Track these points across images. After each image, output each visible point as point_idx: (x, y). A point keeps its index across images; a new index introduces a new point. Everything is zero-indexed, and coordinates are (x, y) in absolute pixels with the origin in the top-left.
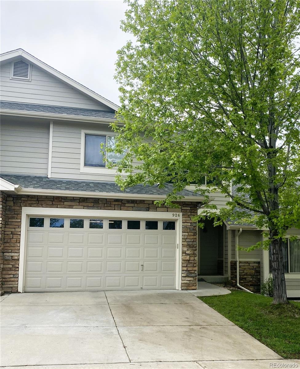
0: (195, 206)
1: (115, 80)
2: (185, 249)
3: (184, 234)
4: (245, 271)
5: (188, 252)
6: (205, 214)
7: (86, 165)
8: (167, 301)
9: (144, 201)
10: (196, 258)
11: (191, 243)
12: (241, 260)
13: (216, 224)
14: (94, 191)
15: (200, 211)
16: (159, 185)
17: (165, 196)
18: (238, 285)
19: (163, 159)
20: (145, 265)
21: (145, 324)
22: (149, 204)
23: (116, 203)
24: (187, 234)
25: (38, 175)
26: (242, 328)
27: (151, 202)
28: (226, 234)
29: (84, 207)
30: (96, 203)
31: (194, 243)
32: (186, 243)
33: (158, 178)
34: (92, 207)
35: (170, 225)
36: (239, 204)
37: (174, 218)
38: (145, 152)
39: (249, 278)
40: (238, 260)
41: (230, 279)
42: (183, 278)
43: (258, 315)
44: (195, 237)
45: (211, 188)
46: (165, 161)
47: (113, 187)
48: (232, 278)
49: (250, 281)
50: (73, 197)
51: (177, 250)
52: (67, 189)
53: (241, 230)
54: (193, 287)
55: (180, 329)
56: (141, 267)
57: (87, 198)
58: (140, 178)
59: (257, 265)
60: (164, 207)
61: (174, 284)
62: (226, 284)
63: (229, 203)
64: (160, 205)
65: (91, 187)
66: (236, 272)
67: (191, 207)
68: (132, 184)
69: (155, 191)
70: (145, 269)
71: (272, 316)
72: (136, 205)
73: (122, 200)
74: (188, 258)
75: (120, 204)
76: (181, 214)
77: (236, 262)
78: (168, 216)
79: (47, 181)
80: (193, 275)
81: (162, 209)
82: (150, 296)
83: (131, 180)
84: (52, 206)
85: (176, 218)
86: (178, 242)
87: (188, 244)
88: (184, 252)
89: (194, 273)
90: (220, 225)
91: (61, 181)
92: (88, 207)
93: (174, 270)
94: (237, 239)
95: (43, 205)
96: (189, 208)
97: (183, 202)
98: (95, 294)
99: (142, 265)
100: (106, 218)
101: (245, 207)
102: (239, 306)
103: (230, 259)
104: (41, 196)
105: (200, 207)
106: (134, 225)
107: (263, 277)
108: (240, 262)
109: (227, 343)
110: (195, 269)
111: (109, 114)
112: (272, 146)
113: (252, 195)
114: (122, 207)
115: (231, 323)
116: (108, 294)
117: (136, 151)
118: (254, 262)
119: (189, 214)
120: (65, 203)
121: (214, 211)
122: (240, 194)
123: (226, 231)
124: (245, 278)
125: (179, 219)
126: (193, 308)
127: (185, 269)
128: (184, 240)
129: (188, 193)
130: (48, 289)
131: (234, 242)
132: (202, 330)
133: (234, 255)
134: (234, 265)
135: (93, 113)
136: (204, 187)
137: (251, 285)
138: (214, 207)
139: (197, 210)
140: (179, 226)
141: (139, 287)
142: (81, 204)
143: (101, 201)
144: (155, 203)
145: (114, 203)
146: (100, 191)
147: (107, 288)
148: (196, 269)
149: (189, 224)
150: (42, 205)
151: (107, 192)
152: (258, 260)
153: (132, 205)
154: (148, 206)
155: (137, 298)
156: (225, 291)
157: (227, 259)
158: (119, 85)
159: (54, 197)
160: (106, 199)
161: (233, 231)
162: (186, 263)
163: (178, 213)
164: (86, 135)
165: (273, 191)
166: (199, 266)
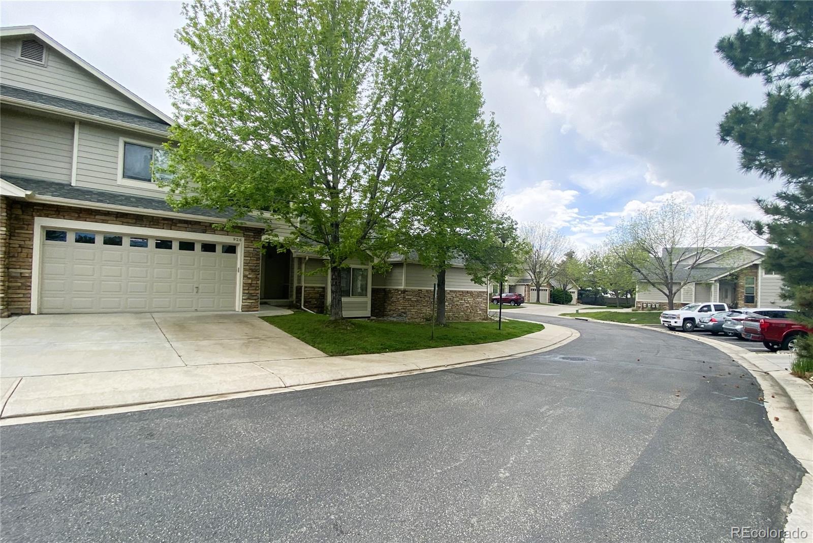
0: (259, 232)
1: (167, 94)
2: (247, 273)
3: (247, 258)
4: (310, 295)
5: (249, 276)
6: (268, 241)
7: (124, 176)
8: (226, 321)
9: (200, 222)
10: (259, 282)
11: (253, 268)
12: (307, 285)
13: (279, 250)
14: (137, 207)
15: (264, 237)
16: (218, 208)
17: (224, 220)
18: (302, 307)
19: (223, 187)
20: (200, 287)
21: (201, 339)
22: (206, 226)
23: (166, 222)
24: (249, 258)
25: (56, 181)
26: (298, 338)
27: (208, 225)
28: (293, 261)
29: (123, 223)
30: (138, 220)
31: (258, 268)
32: (247, 267)
33: (217, 203)
34: (135, 224)
35: (230, 249)
36: (302, 234)
37: (235, 242)
38: (204, 178)
39: (314, 301)
40: (303, 284)
41: (294, 302)
42: (244, 301)
43: (316, 329)
44: (258, 262)
45: (276, 217)
46: (226, 189)
47: (161, 204)
48: (297, 302)
49: (315, 304)
50: (109, 211)
51: (238, 274)
52: (99, 201)
53: (307, 258)
54: (255, 309)
55: (239, 342)
56: (195, 290)
57: (127, 214)
58: (196, 200)
59: (321, 289)
60: (223, 230)
61: (234, 306)
62: (290, 307)
63: (292, 233)
64: (219, 229)
65: (132, 202)
66: (301, 296)
67: (254, 233)
68: (186, 206)
69: (213, 213)
70: (200, 291)
71: (328, 329)
72: (190, 226)
73: (173, 219)
74: (250, 281)
75: (171, 223)
76: (243, 239)
77: (301, 287)
78: (229, 240)
79: (70, 189)
80: (255, 298)
81: (222, 232)
82: (208, 317)
83: (187, 202)
84: (78, 218)
85: (238, 242)
86: (238, 266)
87: (250, 268)
88: (245, 276)
89: (256, 296)
90: (283, 252)
91: (91, 192)
92: (128, 224)
93: (234, 292)
94: (303, 266)
95: (66, 217)
96: (252, 234)
97: (245, 227)
98: (137, 315)
99: (197, 287)
100: (152, 237)
101: (308, 238)
102: (299, 323)
103: (295, 284)
104: (64, 206)
105: (264, 234)
106: (187, 246)
107: (326, 300)
108: (305, 287)
109: (283, 349)
110: (257, 292)
111: (157, 125)
112: (335, 188)
113: (313, 228)
114: (173, 227)
115: (290, 335)
116: (155, 315)
117: (193, 175)
118: (320, 288)
119: (253, 239)
120: (97, 217)
121: (276, 239)
122: (304, 225)
123: (293, 259)
124: (310, 302)
125: (241, 244)
126: (252, 325)
127: (247, 292)
128: (246, 264)
129: (251, 219)
130: (73, 311)
131: (300, 268)
132: (262, 341)
133: (299, 280)
134: (299, 289)
135: (136, 120)
136: (267, 215)
137: (315, 307)
138: (276, 236)
139: (261, 236)
140: (240, 251)
141: (193, 309)
142: (118, 219)
143: (145, 218)
144: (213, 226)
145: (163, 222)
146: (145, 208)
147: (153, 310)
148: (259, 292)
149: (252, 249)
150: (64, 216)
151: (153, 209)
152: (324, 285)
153: (186, 225)
154: (206, 228)
155: (191, 318)
156: (289, 312)
157: (292, 284)
158: (173, 101)
159: (81, 208)
160: (153, 217)
161: (300, 259)
162: (247, 286)
163: (239, 238)
164: (126, 143)
165: (334, 226)
166: (263, 290)
